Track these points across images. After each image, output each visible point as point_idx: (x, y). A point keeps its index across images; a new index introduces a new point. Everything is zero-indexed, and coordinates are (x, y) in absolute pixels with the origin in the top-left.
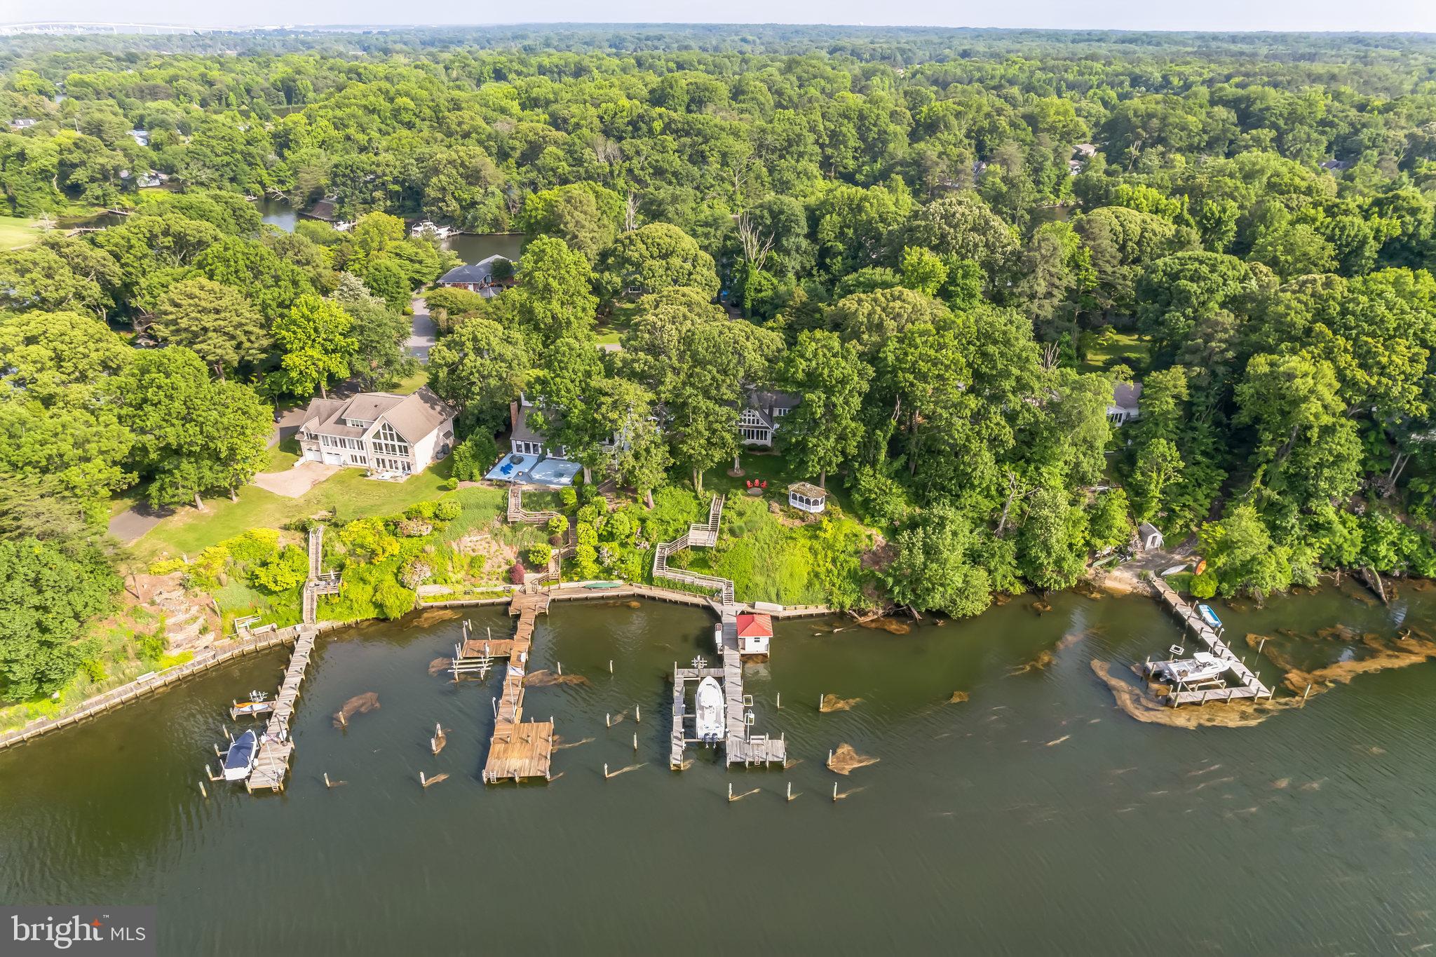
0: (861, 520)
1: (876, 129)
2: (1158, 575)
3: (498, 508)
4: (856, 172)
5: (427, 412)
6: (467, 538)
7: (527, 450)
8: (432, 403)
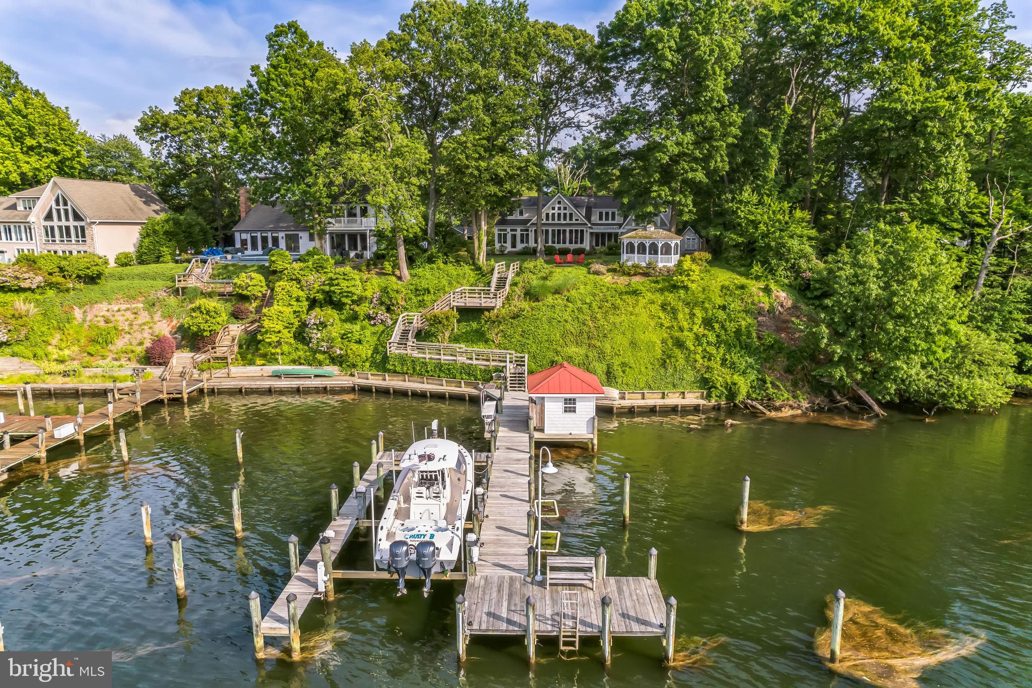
5: (135, 203)
6: (104, 306)
7: (254, 247)
8: (148, 201)
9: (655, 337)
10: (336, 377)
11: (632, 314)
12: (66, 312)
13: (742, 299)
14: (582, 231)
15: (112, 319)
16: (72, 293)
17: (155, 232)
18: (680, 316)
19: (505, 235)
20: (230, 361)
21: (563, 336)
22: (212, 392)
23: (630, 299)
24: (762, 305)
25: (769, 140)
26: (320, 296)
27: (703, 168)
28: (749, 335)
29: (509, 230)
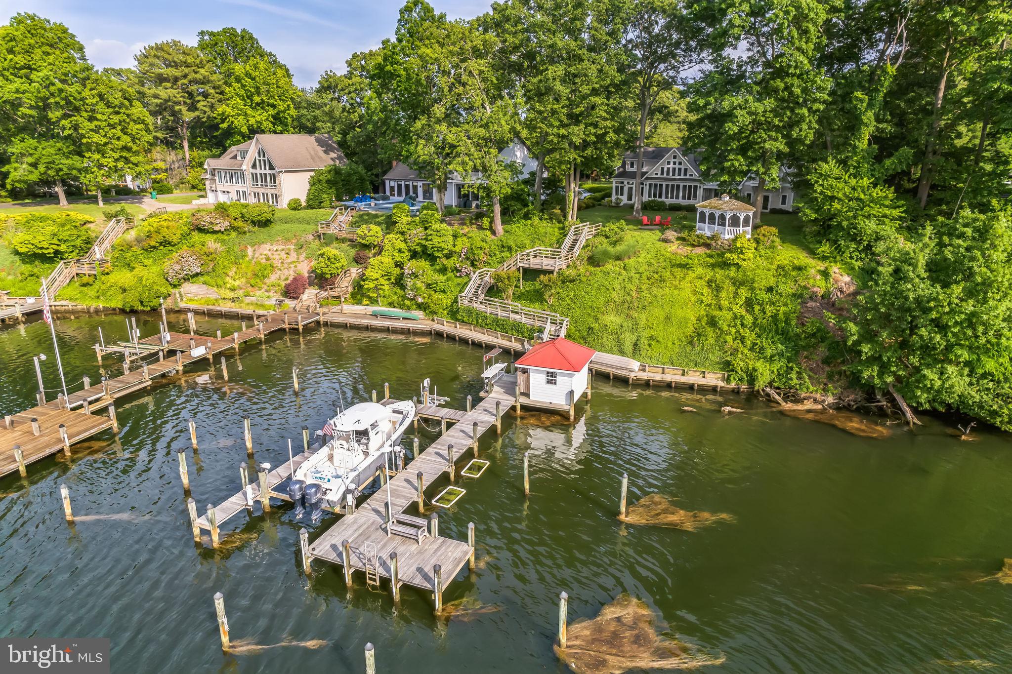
0: (813, 248)
5: (316, 153)
6: (268, 246)
7: (400, 194)
8: (328, 149)
9: (691, 315)
10: (421, 321)
11: (676, 287)
12: (242, 251)
13: (796, 281)
14: (696, 187)
15: (271, 257)
16: (248, 234)
17: (320, 181)
18: (723, 294)
19: (622, 188)
20: (343, 299)
21: (607, 303)
22: (326, 324)
23: (678, 272)
24: (816, 289)
25: (865, 105)
26: (419, 249)
27: (784, 136)
28: (787, 321)
29: (626, 183)
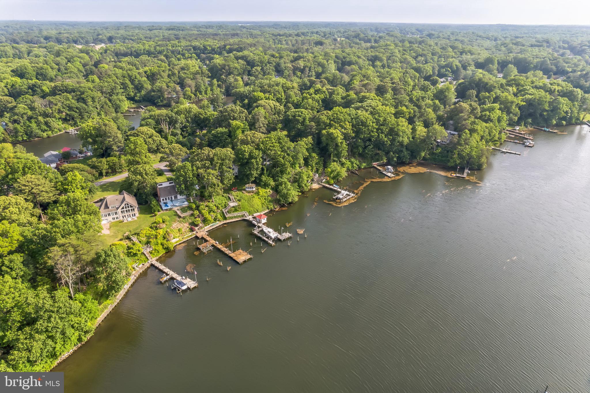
0: (265, 189)
1: (137, 80)
2: (321, 182)
3: (175, 215)
4: (134, 97)
